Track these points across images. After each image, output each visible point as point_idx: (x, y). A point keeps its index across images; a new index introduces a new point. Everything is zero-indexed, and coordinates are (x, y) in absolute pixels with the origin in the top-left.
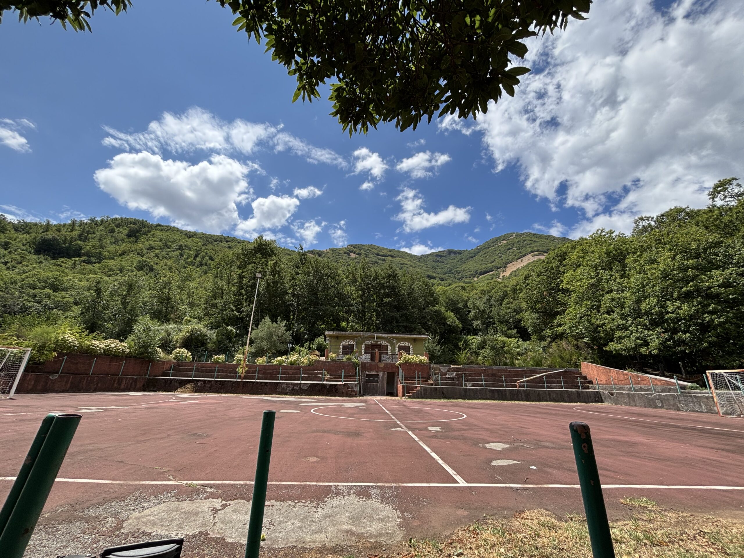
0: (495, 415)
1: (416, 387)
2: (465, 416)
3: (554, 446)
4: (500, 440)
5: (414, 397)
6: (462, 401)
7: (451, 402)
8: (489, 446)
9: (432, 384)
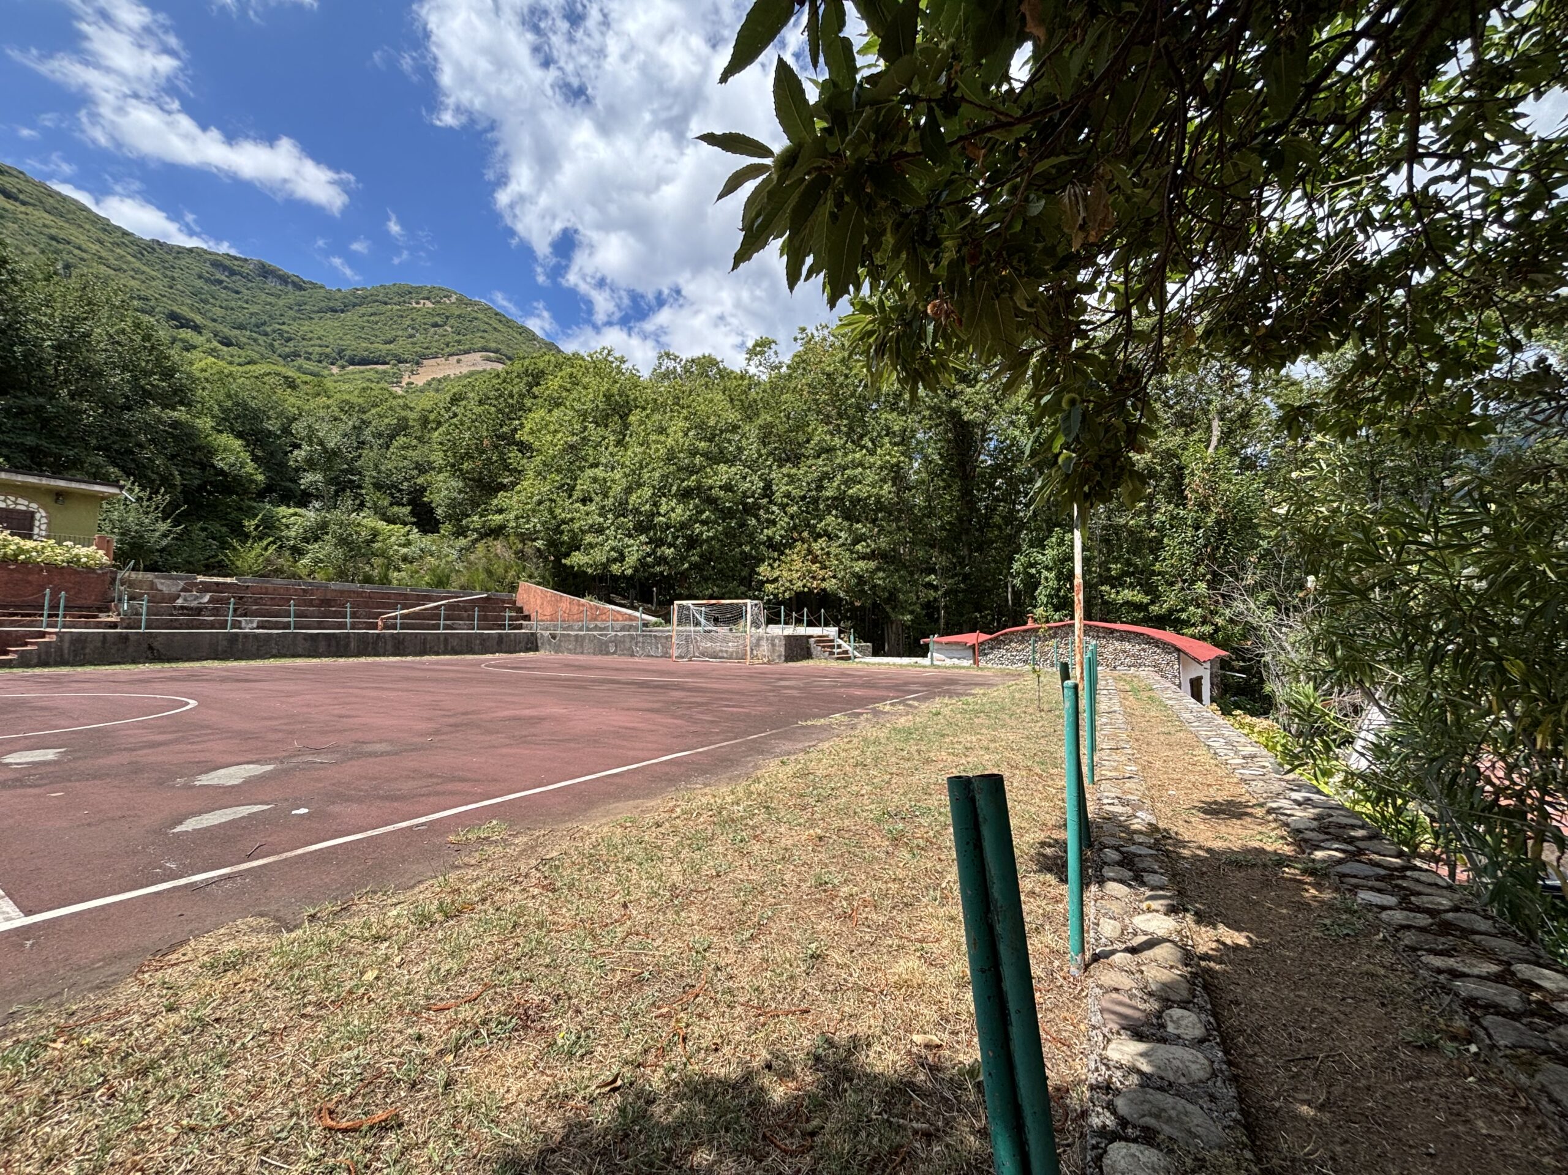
0: (289, 695)
1: (43, 635)
2: (193, 703)
3: (389, 748)
4: (254, 757)
5: (25, 662)
6: (216, 664)
7: (175, 670)
8: (205, 780)
9: (114, 625)
